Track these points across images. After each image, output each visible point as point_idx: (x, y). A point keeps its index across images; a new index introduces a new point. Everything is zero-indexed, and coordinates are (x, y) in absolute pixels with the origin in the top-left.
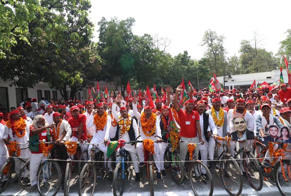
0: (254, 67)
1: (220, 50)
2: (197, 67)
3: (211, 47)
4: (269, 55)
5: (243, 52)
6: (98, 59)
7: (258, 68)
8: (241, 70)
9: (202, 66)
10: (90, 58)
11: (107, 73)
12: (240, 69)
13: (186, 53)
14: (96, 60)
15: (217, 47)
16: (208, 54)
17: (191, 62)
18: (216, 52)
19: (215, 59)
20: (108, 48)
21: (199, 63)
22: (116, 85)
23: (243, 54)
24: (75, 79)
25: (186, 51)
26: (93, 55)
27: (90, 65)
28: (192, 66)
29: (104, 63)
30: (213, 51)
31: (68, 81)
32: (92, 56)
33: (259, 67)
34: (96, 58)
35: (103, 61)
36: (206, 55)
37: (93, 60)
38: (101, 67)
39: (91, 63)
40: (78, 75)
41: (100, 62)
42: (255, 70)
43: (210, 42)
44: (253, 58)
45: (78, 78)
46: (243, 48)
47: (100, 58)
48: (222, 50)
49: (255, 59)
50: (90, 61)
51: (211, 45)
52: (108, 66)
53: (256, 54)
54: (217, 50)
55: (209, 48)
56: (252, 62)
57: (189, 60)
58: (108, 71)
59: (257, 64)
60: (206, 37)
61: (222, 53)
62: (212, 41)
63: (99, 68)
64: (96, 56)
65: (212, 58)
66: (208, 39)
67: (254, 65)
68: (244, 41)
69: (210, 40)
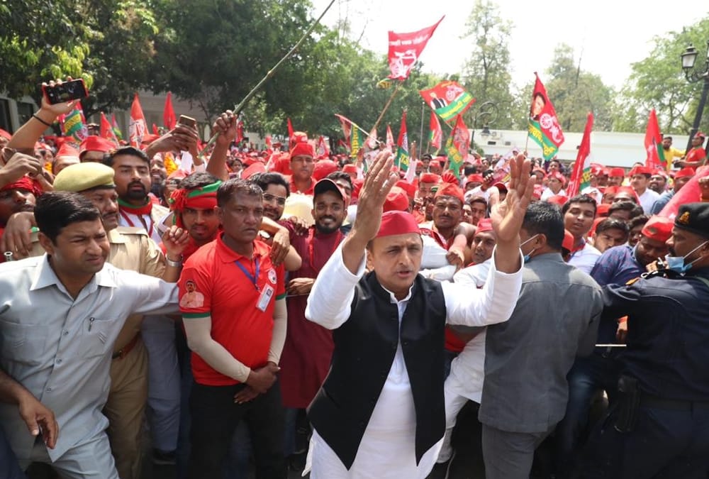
0: (564, 119)
1: (499, 59)
3: (483, 47)
4: (606, 94)
5: (554, 75)
6: (145, 19)
7: (571, 122)
14: (140, 20)
15: (494, 50)
16: (472, 64)
17: (421, 79)
18: (490, 63)
19: (485, 82)
22: (206, 112)
23: (552, 80)
26: (130, 6)
27: (120, 37)
28: (423, 90)
29: (170, 35)
30: (484, 58)
31: (42, 74)
32: (126, 8)
33: (574, 120)
34: (138, 15)
35: (162, 31)
36: (467, 66)
37: (129, 20)
38: (156, 47)
39: (121, 30)
40: (77, 63)
41: (152, 29)
42: (564, 124)
43: (481, 31)
44: (567, 95)
45: (76, 69)
46: (557, 64)
47: (153, 19)
48: (505, 61)
49: (571, 97)
50: (120, 22)
51: (482, 41)
52: (181, 50)
53: (575, 84)
54: (494, 58)
55: (476, 48)
56: (563, 104)
57: (419, 73)
58: (182, 66)
59: (570, 112)
60: (474, 15)
61: (504, 69)
62: (486, 29)
63: (147, 49)
64: (139, 10)
65: (479, 78)
66: (479, 20)
67: (564, 112)
68: (564, 46)
69: (484, 27)
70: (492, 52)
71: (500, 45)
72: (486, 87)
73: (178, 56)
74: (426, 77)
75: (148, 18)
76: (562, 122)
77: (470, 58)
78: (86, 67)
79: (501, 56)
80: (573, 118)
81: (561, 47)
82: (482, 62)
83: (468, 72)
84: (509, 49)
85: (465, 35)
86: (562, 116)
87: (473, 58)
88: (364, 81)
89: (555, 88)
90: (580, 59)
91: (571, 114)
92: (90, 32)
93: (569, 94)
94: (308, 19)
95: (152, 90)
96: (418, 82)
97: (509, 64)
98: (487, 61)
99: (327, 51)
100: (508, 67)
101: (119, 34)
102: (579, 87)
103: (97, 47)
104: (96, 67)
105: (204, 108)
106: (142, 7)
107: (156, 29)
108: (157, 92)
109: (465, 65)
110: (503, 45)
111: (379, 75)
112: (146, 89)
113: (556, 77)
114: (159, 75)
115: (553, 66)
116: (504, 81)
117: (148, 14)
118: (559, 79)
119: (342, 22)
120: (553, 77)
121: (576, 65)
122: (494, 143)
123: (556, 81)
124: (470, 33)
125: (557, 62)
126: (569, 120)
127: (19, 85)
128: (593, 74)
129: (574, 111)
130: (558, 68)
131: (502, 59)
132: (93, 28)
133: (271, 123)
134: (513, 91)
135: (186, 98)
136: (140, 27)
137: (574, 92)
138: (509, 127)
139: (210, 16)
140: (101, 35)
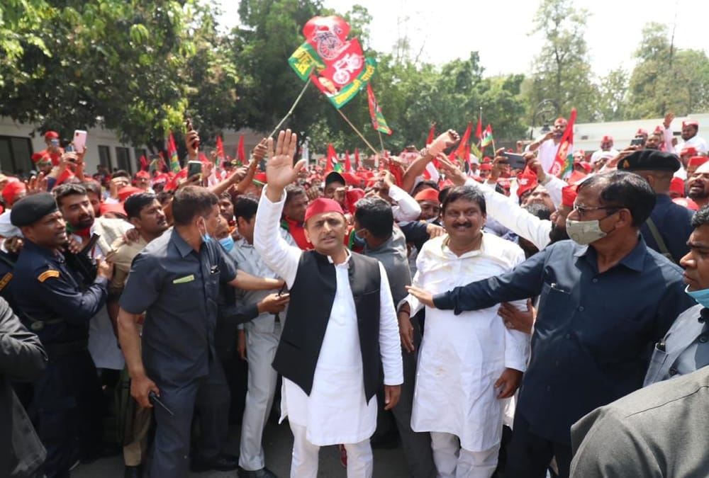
0: (658, 104)
1: (574, 50)
2: (495, 99)
3: (554, 40)
5: (644, 57)
6: (229, 72)
7: (667, 107)
8: (627, 109)
9: (507, 96)
10: (209, 70)
11: (254, 111)
12: (625, 106)
13: (475, 57)
14: (224, 75)
15: (567, 42)
16: (542, 59)
17: (483, 84)
18: (563, 56)
19: (559, 78)
20: (255, 43)
21: (504, 88)
23: (642, 64)
24: (172, 123)
25: (477, 53)
26: (218, 63)
27: (209, 89)
28: (484, 95)
29: (248, 81)
30: (556, 51)
31: (156, 127)
32: (214, 66)
33: (670, 104)
34: (224, 70)
35: (241, 79)
36: (537, 62)
37: (217, 75)
38: (238, 94)
39: (211, 84)
40: (179, 114)
41: (234, 80)
42: (658, 110)
43: (552, 25)
44: (659, 77)
45: (179, 120)
46: (646, 46)
47: (234, 72)
48: (581, 51)
49: (664, 79)
50: (210, 78)
51: (553, 35)
52: (257, 92)
53: (668, 65)
54: (567, 50)
55: (546, 43)
56: (654, 88)
57: (480, 78)
58: (257, 105)
59: (664, 95)
60: (543, 9)
61: (580, 60)
62: (557, 21)
63: (230, 96)
64: (224, 66)
65: (551, 73)
66: (548, 15)
67: (657, 96)
68: (653, 24)
69: (554, 20)
70: (566, 45)
71: (574, 36)
72: (559, 81)
73: (254, 98)
74: (488, 81)
75: (231, 70)
76: (655, 108)
77: (539, 52)
78: (185, 117)
79: (575, 47)
80: (668, 102)
81: (650, 27)
82: (554, 56)
83: (538, 68)
84: (585, 38)
85: (534, 31)
86: (654, 101)
87: (543, 54)
88: (422, 94)
89: (644, 72)
90: (673, 37)
91: (665, 98)
92: (188, 89)
93: (662, 76)
94: (365, 48)
95: (234, 128)
96: (480, 87)
97: (586, 54)
98: (560, 54)
99: (383, 75)
100: (585, 58)
101: (210, 88)
102: (673, 65)
103: (193, 99)
104: (193, 116)
106: (226, 62)
107: (237, 79)
108: (237, 129)
109: (534, 62)
110: (578, 35)
111: (437, 86)
112: (229, 128)
113: (647, 60)
114: (240, 115)
115: (642, 48)
116: (582, 72)
117: (232, 68)
118: (650, 61)
119: (402, 42)
120: (643, 60)
121: (670, 43)
123: (647, 63)
124: (539, 28)
125: (647, 42)
126: (664, 104)
127: (140, 137)
129: (669, 95)
130: (650, 49)
131: (577, 50)
132: (191, 85)
133: (334, 144)
134: (593, 81)
135: (261, 131)
136: (226, 80)
137: (667, 73)
138: (592, 119)
139: (280, 60)
140: (195, 90)
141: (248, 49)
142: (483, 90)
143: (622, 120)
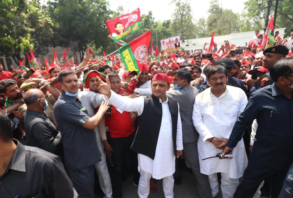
0: (218, 30)
1: (186, 10)
2: (160, 30)
3: (179, 6)
4: (235, 17)
5: (211, 12)
6: (48, 21)
7: (221, 31)
8: (207, 33)
9: (164, 29)
10: (39, 20)
11: (62, 38)
12: (206, 32)
13: (150, 13)
14: (47, 22)
16: (175, 15)
17: (155, 24)
18: (183, 13)
19: (182, 21)
20: (59, 8)
21: (163, 26)
22: (73, 51)
23: (211, 15)
24: (24, 45)
25: (151, 12)
26: (43, 17)
27: (40, 29)
28: (156, 29)
29: (58, 26)
30: (180, 11)
31: (16, 48)
32: (41, 19)
33: (222, 30)
34: (46, 20)
35: (54, 24)
36: (173, 15)
37: (43, 23)
38: (54, 31)
39: (41, 27)
40: (28, 41)
42: (218, 33)
44: (218, 20)
45: (28, 44)
46: (212, 8)
47: (51, 21)
48: (189, 11)
49: (220, 21)
50: (40, 24)
51: (178, 4)
52: (62, 30)
53: (220, 15)
54: (184, 10)
55: (176, 8)
56: (216, 24)
57: (153, 22)
58: (63, 36)
59: (220, 27)
61: (189, 14)
63: (50, 32)
64: (46, 18)
65: (178, 19)
67: (217, 27)
70: (183, 8)
71: (186, 4)
72: (182, 23)
73: (61, 33)
74: (157, 23)
75: (49, 20)
76: (217, 32)
77: (174, 12)
78: (31, 43)
79: (187, 9)
80: (221, 29)
82: (179, 12)
83: (174, 18)
84: (190, 5)
85: (171, 3)
86: (217, 29)
87: (175, 12)
89: (212, 18)
90: (221, 4)
92: (30, 29)
93: (219, 19)
94: (108, 10)
95: (53, 46)
96: (153, 26)
97: (191, 12)
100: (191, 13)
101: (40, 28)
102: (223, 15)
103: (32, 34)
104: (34, 42)
105: (72, 50)
106: (47, 17)
107: (52, 24)
109: (172, 15)
110: (187, 4)
112: (50, 46)
113: (212, 14)
114: (55, 41)
115: (210, 9)
116: (190, 18)
117: (49, 19)
118: (214, 14)
119: (120, 7)
120: (211, 14)
121: (220, 7)
122: (188, 45)
123: (212, 15)
124: (173, 2)
125: (212, 7)
126: (220, 30)
127: (9, 52)
128: (229, 9)
129: (222, 27)
130: (212, 10)
131: (188, 10)
132: (31, 27)
133: (97, 51)
134: (194, 22)
135: (65, 47)
136: (47, 24)
137: (221, 18)
138: (195, 37)
139: (72, 15)
140: (33, 30)
141: (56, 10)
142: (155, 27)
143: (205, 37)
